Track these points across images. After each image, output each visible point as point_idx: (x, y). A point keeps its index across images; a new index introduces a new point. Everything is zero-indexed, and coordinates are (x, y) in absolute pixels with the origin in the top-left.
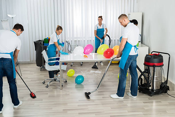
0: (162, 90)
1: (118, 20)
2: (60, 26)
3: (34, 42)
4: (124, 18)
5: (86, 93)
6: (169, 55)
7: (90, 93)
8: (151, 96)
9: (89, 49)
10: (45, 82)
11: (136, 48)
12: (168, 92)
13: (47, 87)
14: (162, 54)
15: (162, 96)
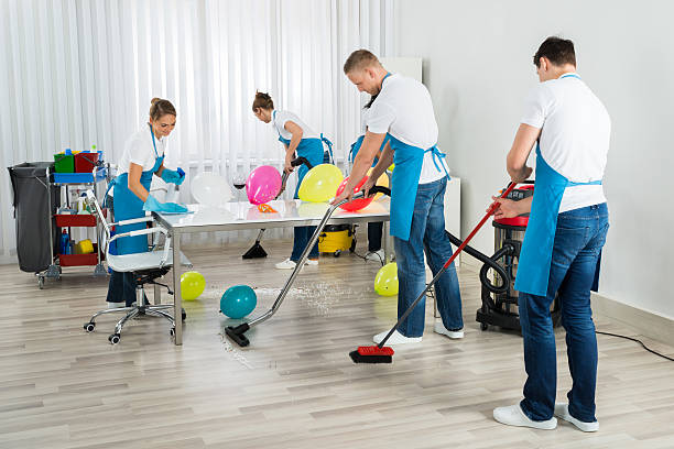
1: (346, 77)
2: (164, 97)
3: (10, 169)
4: (368, 65)
7: (245, 327)
9: (267, 186)
11: (438, 154)
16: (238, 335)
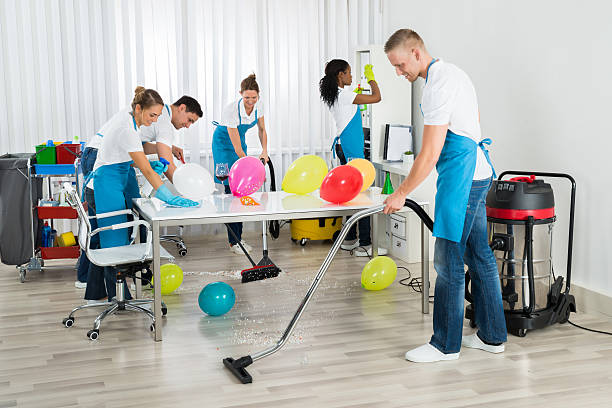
0: (555, 310)
5: (230, 360)
6: (573, 181)
7: (248, 360)
8: (523, 335)
9: (250, 178)
10: (73, 319)
12: (572, 317)
13: (94, 337)
14: (547, 180)
15: (558, 332)
16: (239, 369)
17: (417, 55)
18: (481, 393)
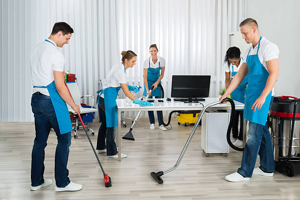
16: (157, 177)
17: (254, 31)
18: (253, 195)
